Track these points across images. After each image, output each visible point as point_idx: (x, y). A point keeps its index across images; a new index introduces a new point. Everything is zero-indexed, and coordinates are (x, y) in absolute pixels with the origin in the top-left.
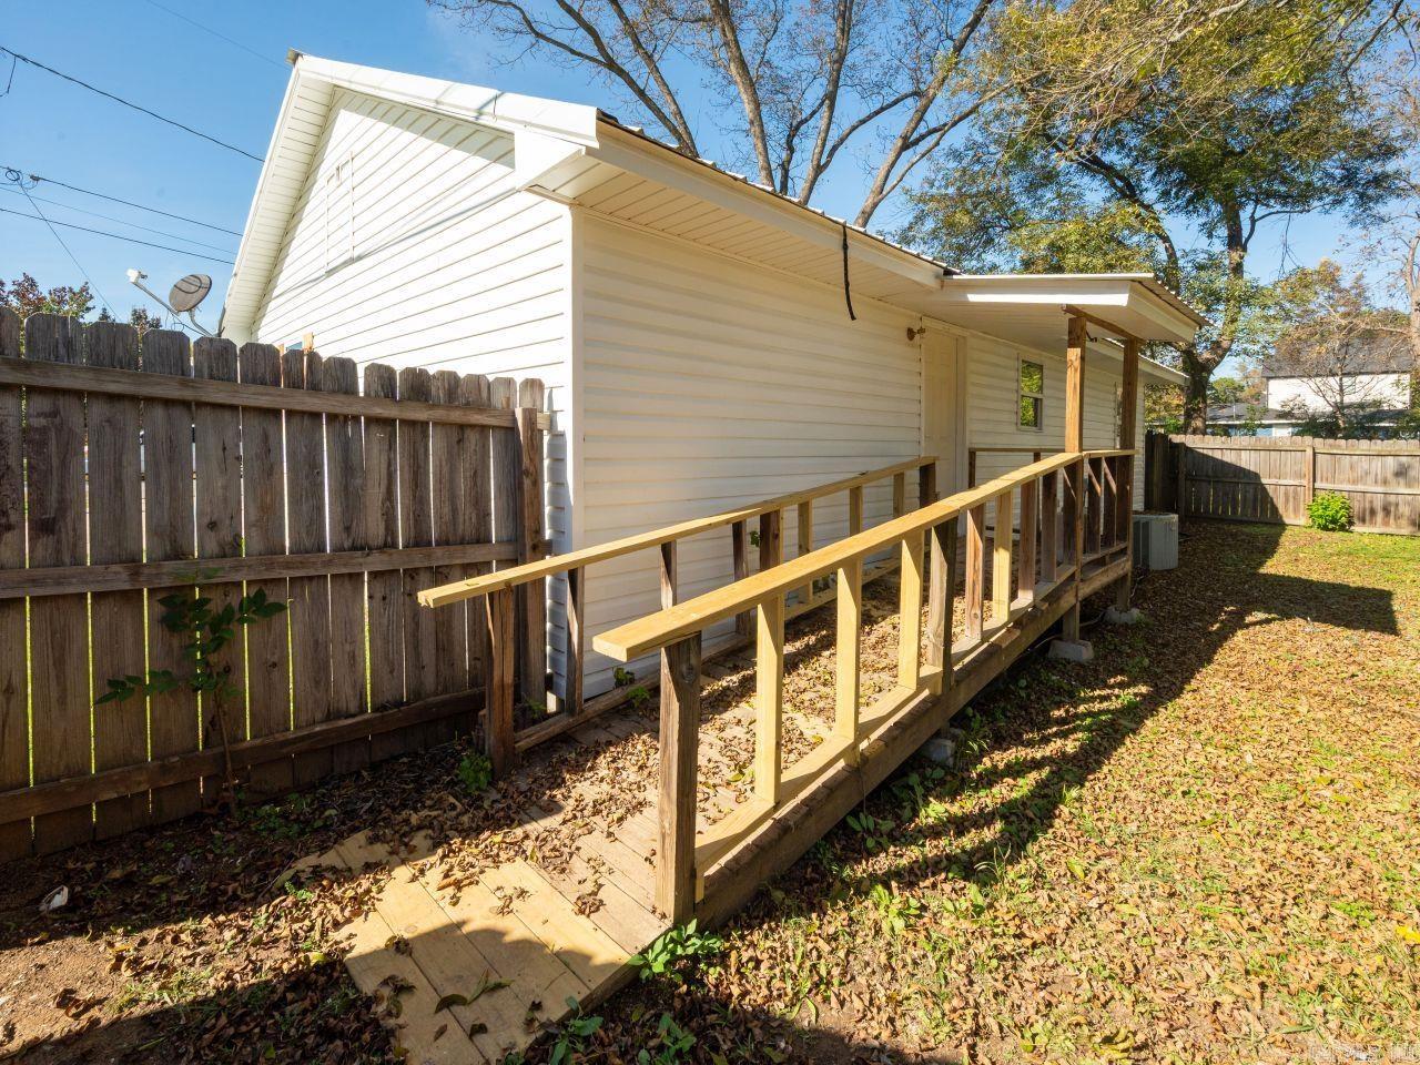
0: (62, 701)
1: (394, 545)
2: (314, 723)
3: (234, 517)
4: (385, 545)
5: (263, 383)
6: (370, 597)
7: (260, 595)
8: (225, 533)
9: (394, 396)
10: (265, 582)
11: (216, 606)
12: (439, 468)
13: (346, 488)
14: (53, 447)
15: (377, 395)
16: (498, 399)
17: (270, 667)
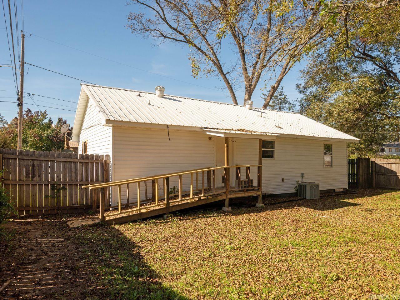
0: (41, 197)
1: (83, 181)
2: (71, 205)
3: (60, 176)
4: (82, 181)
5: (64, 158)
6: (79, 188)
7: (64, 187)
8: (59, 178)
9: (83, 159)
10: (64, 185)
11: (58, 187)
12: (90, 169)
13: (76, 172)
14: (40, 167)
15: (81, 159)
16: (101, 158)
17: (65, 196)
